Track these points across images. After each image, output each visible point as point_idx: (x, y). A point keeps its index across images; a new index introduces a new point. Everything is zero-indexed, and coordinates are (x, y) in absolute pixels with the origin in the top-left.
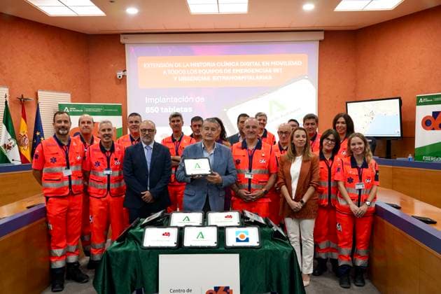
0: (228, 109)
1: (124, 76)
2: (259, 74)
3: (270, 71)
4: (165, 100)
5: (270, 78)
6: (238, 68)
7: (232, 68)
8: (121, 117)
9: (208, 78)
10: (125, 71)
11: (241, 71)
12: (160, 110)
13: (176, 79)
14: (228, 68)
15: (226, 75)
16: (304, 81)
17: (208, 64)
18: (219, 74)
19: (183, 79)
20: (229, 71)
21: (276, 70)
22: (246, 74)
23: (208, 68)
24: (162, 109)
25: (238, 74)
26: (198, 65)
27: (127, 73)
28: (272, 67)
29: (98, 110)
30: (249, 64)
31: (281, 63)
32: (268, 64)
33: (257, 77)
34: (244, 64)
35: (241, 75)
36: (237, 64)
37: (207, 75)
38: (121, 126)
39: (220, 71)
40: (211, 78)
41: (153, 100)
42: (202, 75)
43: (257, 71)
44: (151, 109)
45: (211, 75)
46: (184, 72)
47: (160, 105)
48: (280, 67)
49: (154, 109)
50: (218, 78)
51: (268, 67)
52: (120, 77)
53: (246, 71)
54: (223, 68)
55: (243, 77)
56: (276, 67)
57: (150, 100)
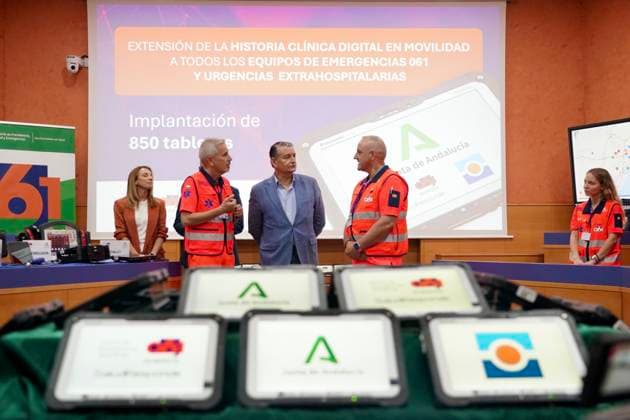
0: (311, 144)
1: (83, 69)
2: (379, 69)
3: (402, 62)
4: (172, 123)
5: (403, 76)
6: (334, 55)
7: (320, 54)
8: (73, 155)
9: (270, 75)
10: (85, 56)
11: (339, 61)
12: (162, 143)
13: (197, 76)
14: (312, 54)
15: (309, 69)
16: (474, 85)
17: (269, 46)
19: (216, 76)
20: (314, 62)
21: (417, 62)
22: (350, 69)
23: (268, 54)
24: (166, 140)
25: (334, 68)
26: (246, 46)
27: (90, 63)
28: (408, 55)
30: (358, 47)
31: (434, 47)
32: (397, 47)
33: (375, 76)
34: (345, 47)
35: (341, 69)
36: (332, 47)
37: (266, 69)
38: (74, 177)
39: (297, 61)
40: (276, 76)
41: (145, 121)
42: (255, 69)
43: (376, 62)
44: (142, 142)
45: (276, 70)
46: (216, 61)
47: (161, 133)
48: (423, 54)
49: (148, 141)
50: (289, 75)
51: (397, 55)
52: (73, 68)
53: (350, 61)
54: (302, 55)
55: (344, 75)
56: (416, 54)
57: (139, 121)
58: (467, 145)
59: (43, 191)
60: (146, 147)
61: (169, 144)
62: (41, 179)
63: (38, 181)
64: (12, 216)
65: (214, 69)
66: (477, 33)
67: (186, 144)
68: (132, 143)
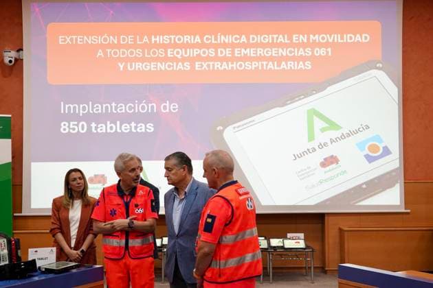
0: (225, 127)
1: (18, 62)
2: (287, 59)
3: (309, 52)
4: (99, 109)
5: (308, 65)
6: (245, 46)
7: (233, 46)
8: (10, 140)
9: (187, 66)
10: (20, 50)
11: (250, 52)
12: (89, 128)
13: (122, 67)
14: (225, 45)
15: (224, 59)
16: (374, 72)
17: (187, 39)
18: (208, 59)
19: (138, 66)
20: (228, 52)
21: (321, 52)
22: (260, 59)
23: (185, 46)
24: (93, 125)
25: (246, 58)
26: (165, 39)
27: (25, 55)
28: (313, 45)
30: (267, 39)
31: (337, 38)
32: (303, 38)
33: (283, 65)
34: (256, 39)
35: (250, 59)
36: (243, 39)
37: (183, 60)
38: (10, 160)
39: (212, 52)
40: (193, 66)
41: (75, 108)
42: (174, 59)
43: (284, 52)
44: (71, 126)
45: (192, 60)
46: (138, 52)
47: (89, 118)
48: (327, 45)
49: (77, 125)
50: (205, 66)
51: (304, 45)
52: (10, 61)
53: (260, 51)
54: (216, 47)
55: (255, 65)
56: (320, 45)
57: (69, 108)
58: (368, 127)
60: (76, 131)
61: (96, 128)
65: (137, 60)
66: (376, 25)
67: (111, 128)
68: (63, 127)
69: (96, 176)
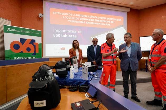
2: (105, 23)
3: (110, 22)
4: (63, 31)
5: (110, 25)
6: (97, 19)
7: (95, 19)
8: (41, 37)
9: (84, 22)
10: (43, 14)
11: (98, 21)
12: (61, 36)
13: (69, 21)
14: (93, 18)
15: (92, 22)
16: (122, 27)
17: (84, 16)
18: (89, 21)
19: (73, 21)
20: (93, 20)
21: (112, 22)
23: (84, 18)
24: (62, 35)
25: (97, 22)
26: (79, 15)
27: (44, 16)
28: (111, 20)
29: (29, 32)
30: (102, 18)
32: (109, 19)
34: (99, 18)
36: (97, 17)
37: (84, 21)
39: (90, 20)
40: (86, 22)
41: (57, 30)
42: (81, 20)
43: (105, 21)
44: (56, 35)
45: (86, 21)
46: (73, 18)
47: (61, 33)
49: (58, 35)
50: (88, 23)
52: (41, 17)
53: (100, 21)
54: (91, 18)
55: (99, 24)
56: (112, 21)
57: (56, 30)
58: (121, 39)
59: (35, 46)
60: (57, 36)
61: (63, 36)
62: (34, 43)
63: (33, 43)
64: (27, 52)
66: (123, 17)
67: (66, 36)
68: (54, 35)
69: (62, 48)
